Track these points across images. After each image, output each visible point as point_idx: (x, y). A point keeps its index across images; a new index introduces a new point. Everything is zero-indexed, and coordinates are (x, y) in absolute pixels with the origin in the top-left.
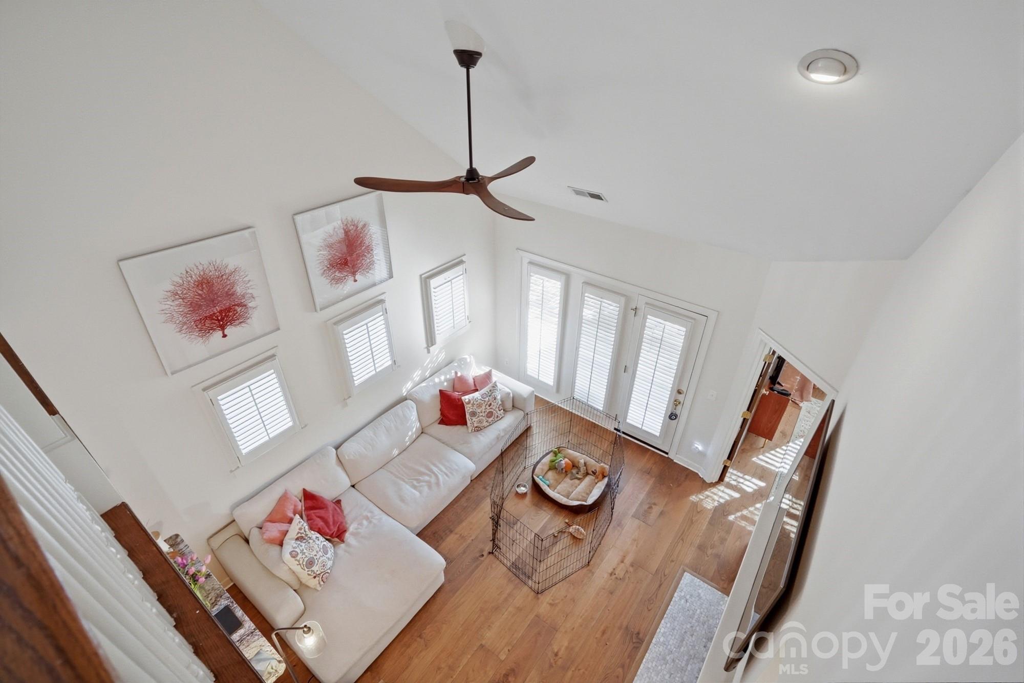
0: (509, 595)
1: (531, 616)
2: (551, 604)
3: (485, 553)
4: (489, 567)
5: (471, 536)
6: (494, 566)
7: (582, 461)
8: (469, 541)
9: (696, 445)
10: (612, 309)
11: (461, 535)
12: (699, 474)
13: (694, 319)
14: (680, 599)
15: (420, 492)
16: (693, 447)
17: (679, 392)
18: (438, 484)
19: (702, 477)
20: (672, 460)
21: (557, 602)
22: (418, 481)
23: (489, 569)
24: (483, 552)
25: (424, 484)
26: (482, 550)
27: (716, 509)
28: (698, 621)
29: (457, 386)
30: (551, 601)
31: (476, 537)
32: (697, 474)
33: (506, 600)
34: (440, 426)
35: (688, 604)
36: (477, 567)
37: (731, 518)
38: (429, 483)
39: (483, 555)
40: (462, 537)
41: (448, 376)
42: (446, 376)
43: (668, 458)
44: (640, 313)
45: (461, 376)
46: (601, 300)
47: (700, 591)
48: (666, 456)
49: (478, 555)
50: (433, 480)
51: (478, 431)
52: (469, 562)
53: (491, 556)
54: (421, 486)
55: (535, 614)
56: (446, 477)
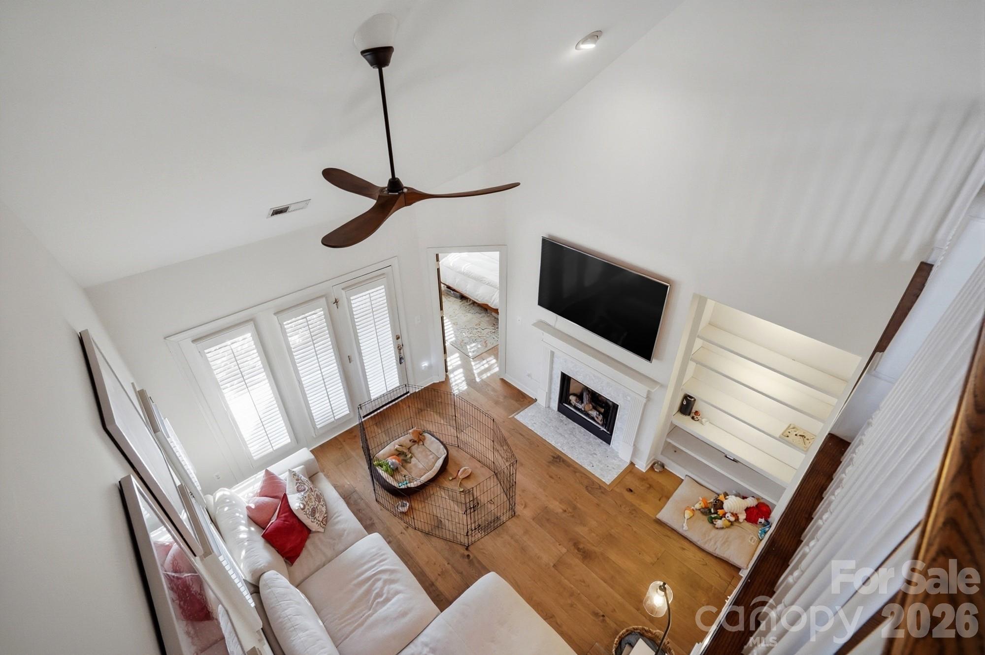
0: (512, 537)
1: (533, 523)
2: (525, 507)
3: (466, 553)
4: (482, 551)
5: (444, 565)
6: (481, 547)
7: (397, 446)
8: (449, 567)
9: (423, 365)
10: (317, 316)
11: (439, 575)
12: (435, 382)
13: (383, 274)
14: (533, 426)
15: (397, 593)
16: (423, 369)
17: (398, 338)
18: (392, 571)
19: (438, 382)
20: (415, 392)
21: (523, 502)
22: (379, 595)
23: (485, 551)
24: (464, 555)
25: (386, 589)
26: (463, 556)
27: (468, 384)
28: (549, 423)
29: (261, 518)
30: (523, 507)
31: (447, 559)
32: (434, 384)
33: (516, 541)
34: (296, 563)
35: (537, 423)
36: (479, 562)
37: (478, 380)
38: (386, 582)
39: (468, 556)
40: (442, 574)
41: (243, 522)
42: (241, 524)
43: (411, 394)
44: (343, 301)
45: (255, 504)
46: (303, 316)
47: (530, 414)
48: (409, 394)
49: (467, 560)
50: (385, 577)
51: (326, 522)
52: (473, 570)
53: (470, 548)
54: (388, 593)
55: (532, 520)
56: (386, 562)
